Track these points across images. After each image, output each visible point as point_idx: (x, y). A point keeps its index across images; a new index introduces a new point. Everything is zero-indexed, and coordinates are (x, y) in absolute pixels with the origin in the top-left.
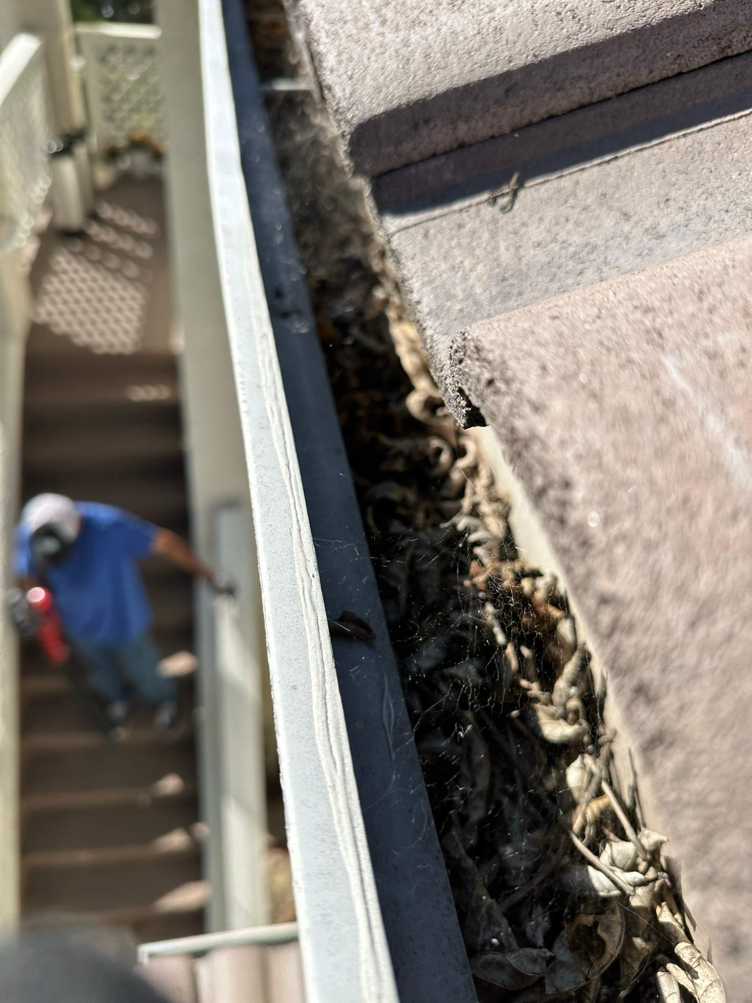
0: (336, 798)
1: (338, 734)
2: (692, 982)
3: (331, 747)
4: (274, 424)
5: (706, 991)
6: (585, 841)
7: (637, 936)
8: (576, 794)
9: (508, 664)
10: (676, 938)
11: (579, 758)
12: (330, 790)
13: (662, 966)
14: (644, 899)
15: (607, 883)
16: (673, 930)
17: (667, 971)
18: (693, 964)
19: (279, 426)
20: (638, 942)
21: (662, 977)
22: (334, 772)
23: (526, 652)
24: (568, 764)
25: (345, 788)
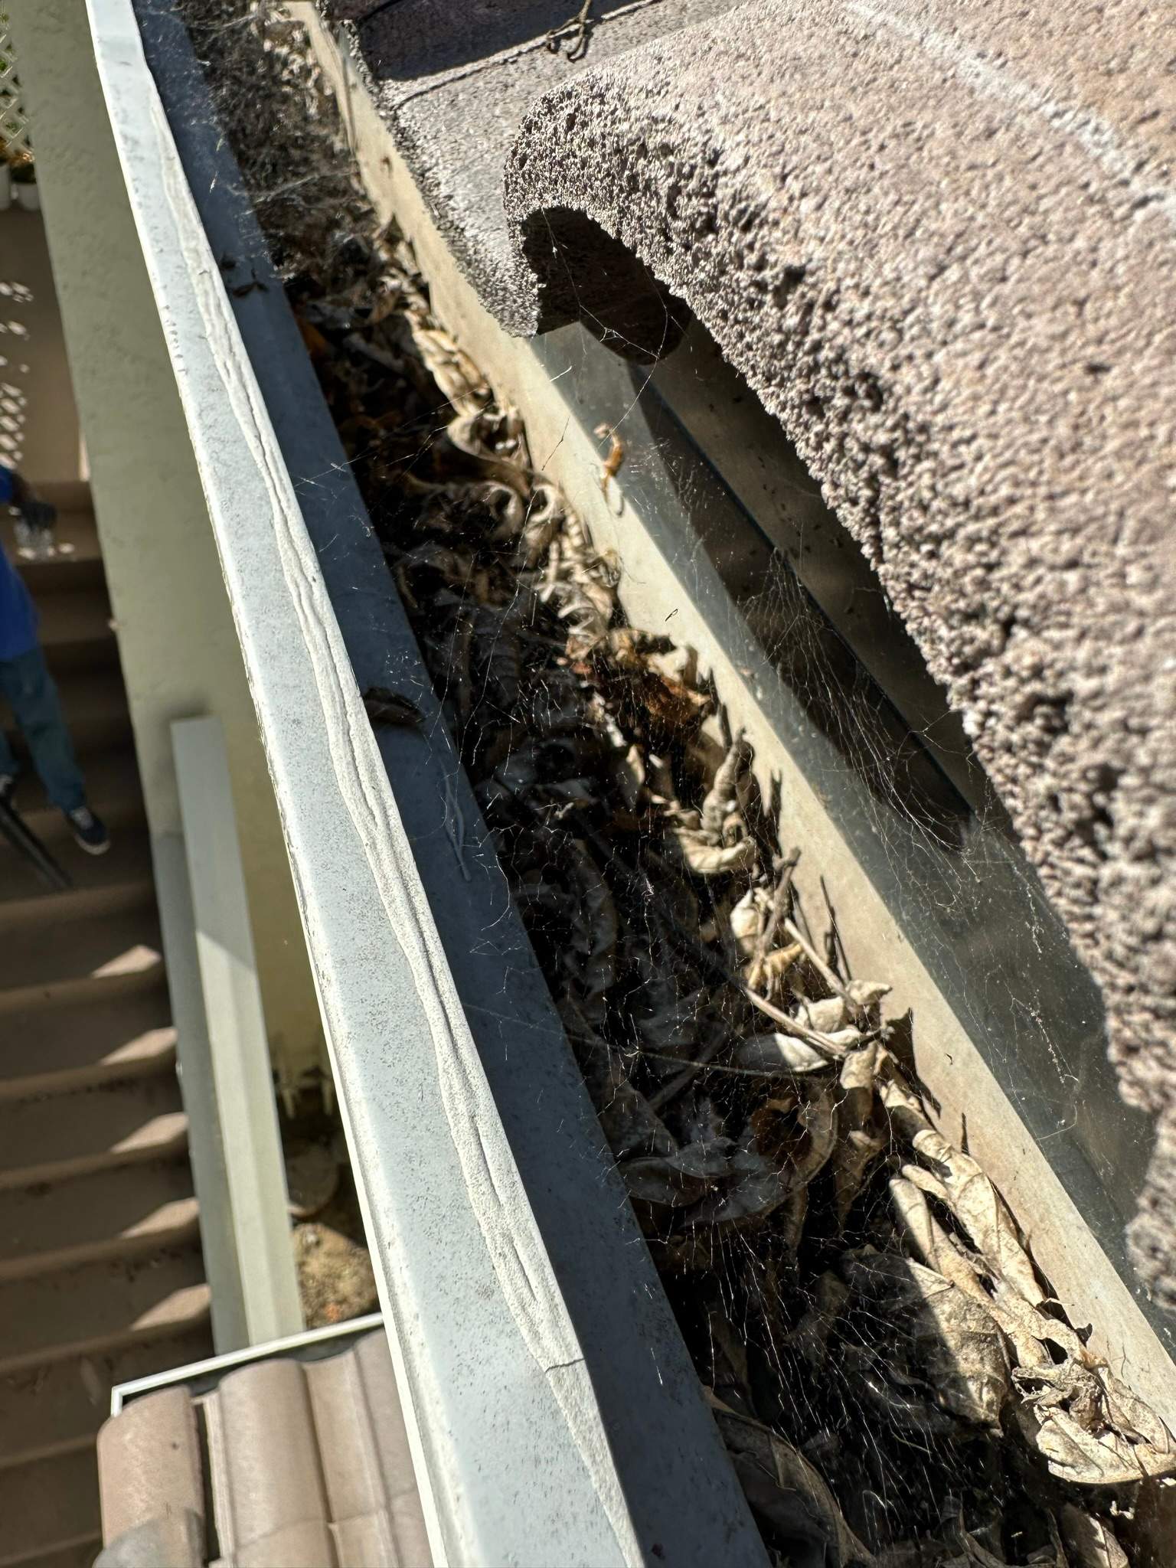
0: (378, 859)
1: (373, 778)
2: (943, 1183)
3: (364, 795)
4: (231, 384)
5: (964, 1190)
6: (768, 997)
7: (856, 1128)
8: (747, 945)
9: (631, 773)
10: (913, 1126)
11: (749, 895)
12: (367, 850)
13: (894, 1171)
14: (861, 1077)
15: (805, 1050)
16: (908, 1115)
17: (903, 1177)
18: (942, 1158)
19: (240, 387)
20: (858, 1136)
21: (896, 1186)
22: (371, 826)
23: (656, 761)
24: (733, 904)
25: (392, 846)
